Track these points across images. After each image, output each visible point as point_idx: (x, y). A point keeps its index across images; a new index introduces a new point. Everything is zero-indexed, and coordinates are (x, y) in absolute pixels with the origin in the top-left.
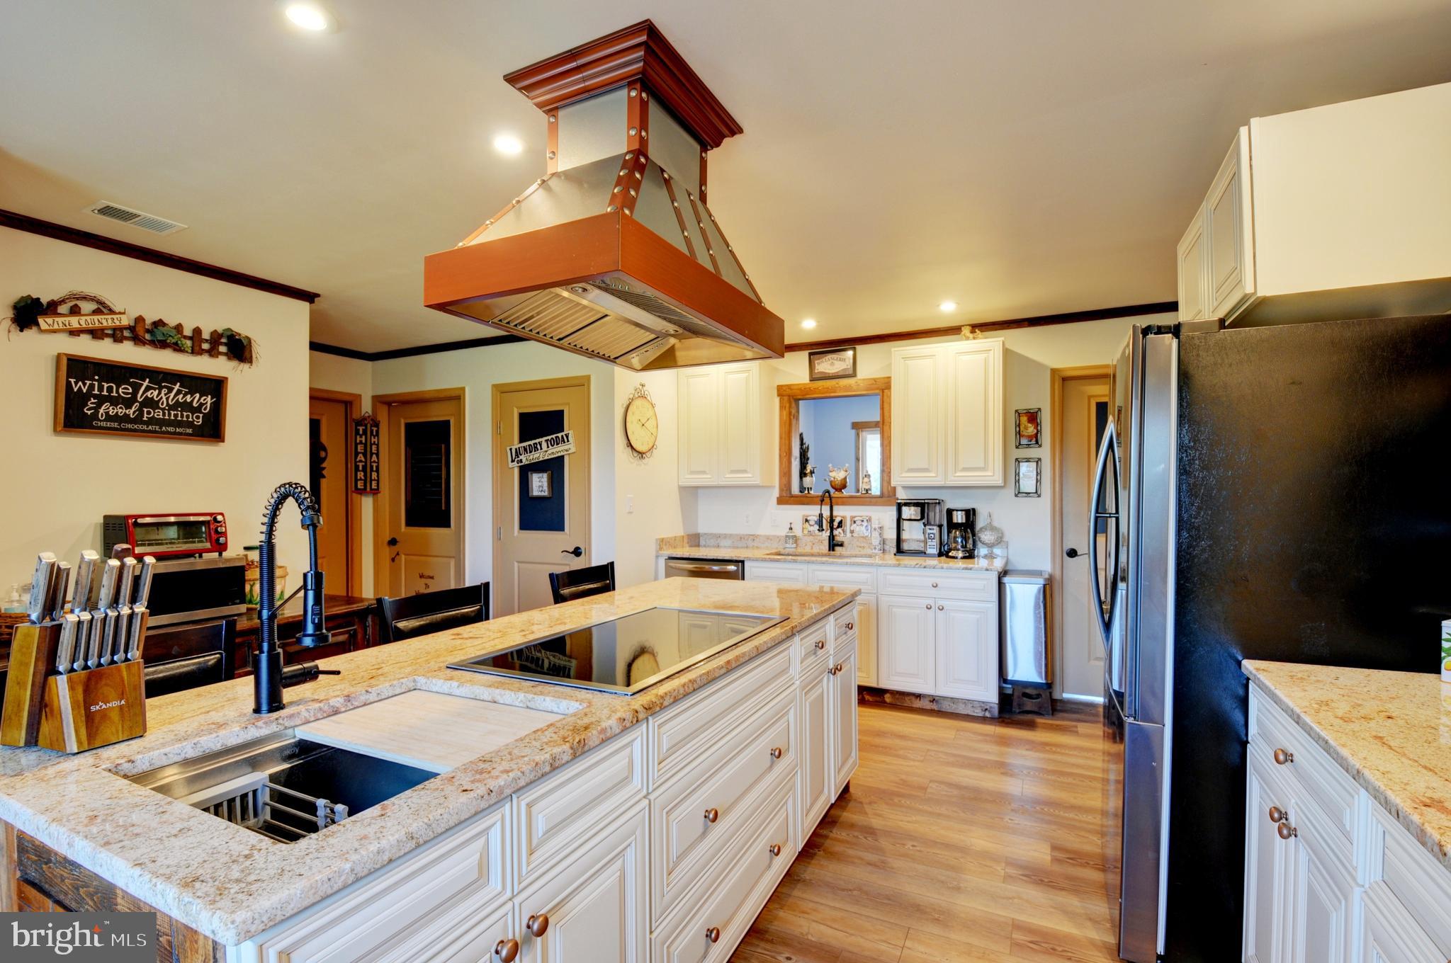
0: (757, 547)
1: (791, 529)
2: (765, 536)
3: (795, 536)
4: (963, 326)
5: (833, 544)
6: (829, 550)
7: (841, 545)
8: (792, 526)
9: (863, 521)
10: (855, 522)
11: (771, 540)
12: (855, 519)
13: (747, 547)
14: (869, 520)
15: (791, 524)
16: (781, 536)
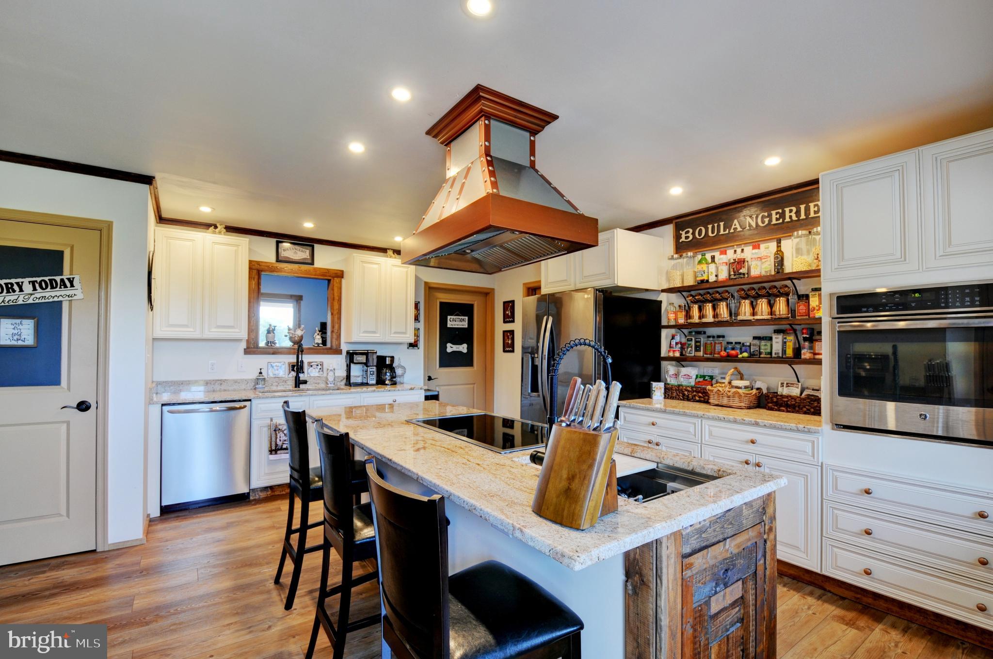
0: (225, 390)
1: (261, 373)
2: (234, 380)
3: (264, 379)
4: (389, 249)
5: (298, 383)
6: (296, 387)
7: (305, 382)
8: (262, 371)
9: (317, 365)
10: (311, 366)
11: (239, 383)
12: (312, 364)
13: (214, 391)
14: (322, 365)
15: (261, 369)
16: (249, 379)
